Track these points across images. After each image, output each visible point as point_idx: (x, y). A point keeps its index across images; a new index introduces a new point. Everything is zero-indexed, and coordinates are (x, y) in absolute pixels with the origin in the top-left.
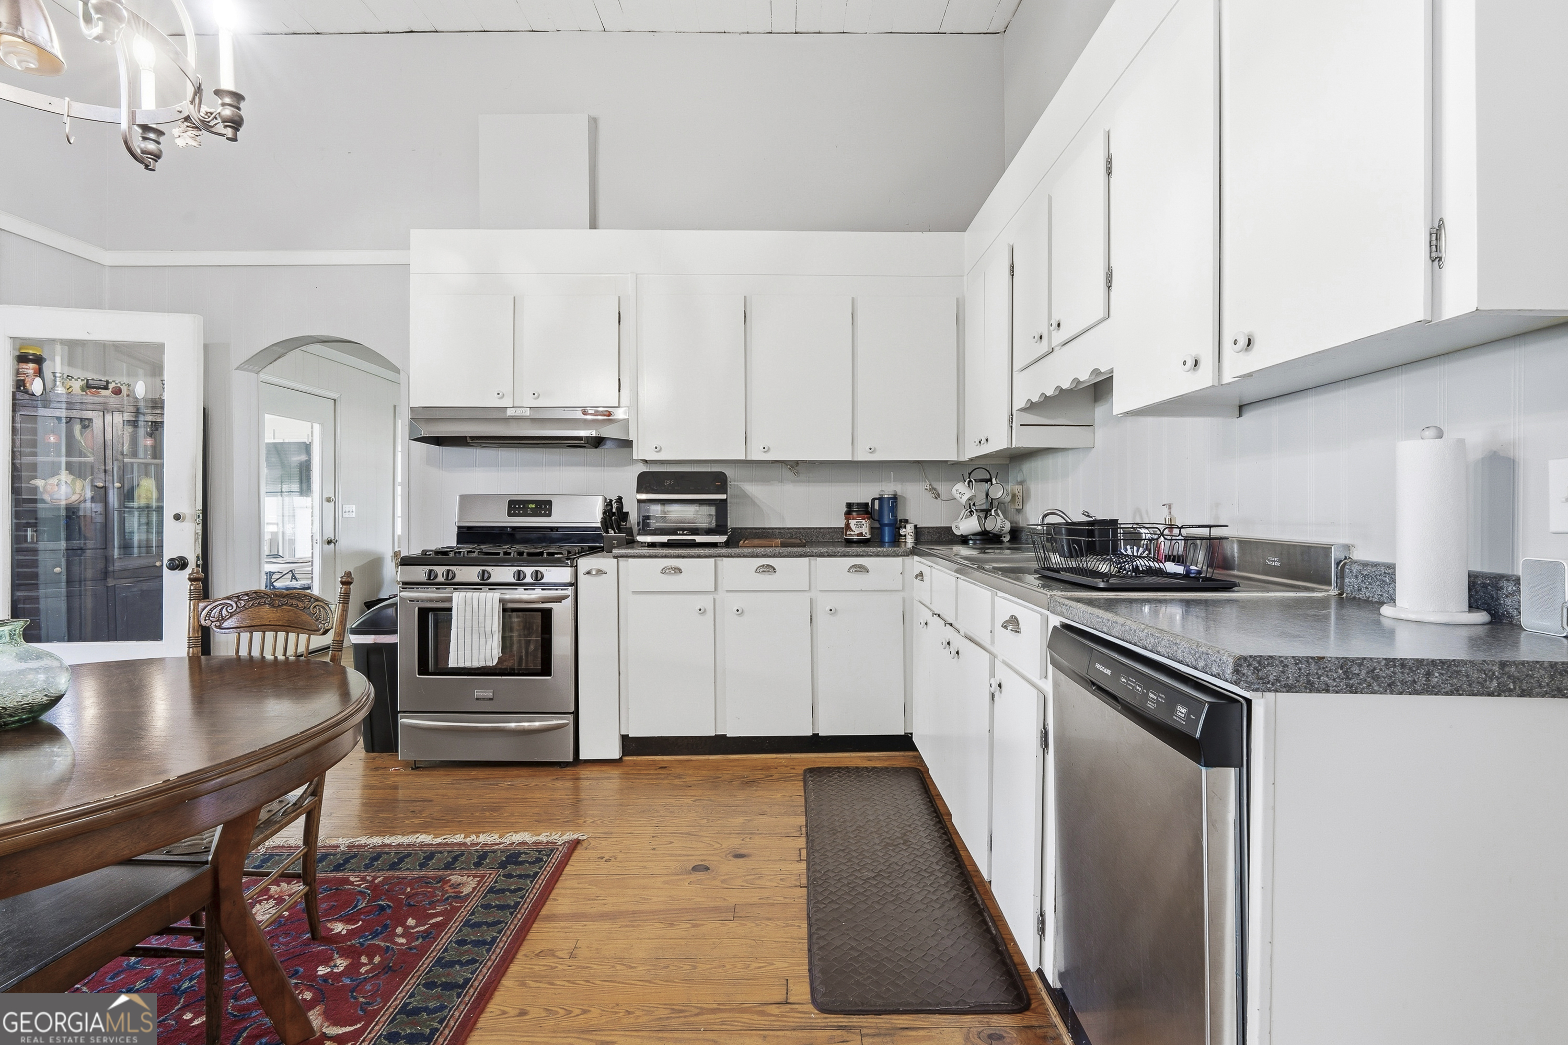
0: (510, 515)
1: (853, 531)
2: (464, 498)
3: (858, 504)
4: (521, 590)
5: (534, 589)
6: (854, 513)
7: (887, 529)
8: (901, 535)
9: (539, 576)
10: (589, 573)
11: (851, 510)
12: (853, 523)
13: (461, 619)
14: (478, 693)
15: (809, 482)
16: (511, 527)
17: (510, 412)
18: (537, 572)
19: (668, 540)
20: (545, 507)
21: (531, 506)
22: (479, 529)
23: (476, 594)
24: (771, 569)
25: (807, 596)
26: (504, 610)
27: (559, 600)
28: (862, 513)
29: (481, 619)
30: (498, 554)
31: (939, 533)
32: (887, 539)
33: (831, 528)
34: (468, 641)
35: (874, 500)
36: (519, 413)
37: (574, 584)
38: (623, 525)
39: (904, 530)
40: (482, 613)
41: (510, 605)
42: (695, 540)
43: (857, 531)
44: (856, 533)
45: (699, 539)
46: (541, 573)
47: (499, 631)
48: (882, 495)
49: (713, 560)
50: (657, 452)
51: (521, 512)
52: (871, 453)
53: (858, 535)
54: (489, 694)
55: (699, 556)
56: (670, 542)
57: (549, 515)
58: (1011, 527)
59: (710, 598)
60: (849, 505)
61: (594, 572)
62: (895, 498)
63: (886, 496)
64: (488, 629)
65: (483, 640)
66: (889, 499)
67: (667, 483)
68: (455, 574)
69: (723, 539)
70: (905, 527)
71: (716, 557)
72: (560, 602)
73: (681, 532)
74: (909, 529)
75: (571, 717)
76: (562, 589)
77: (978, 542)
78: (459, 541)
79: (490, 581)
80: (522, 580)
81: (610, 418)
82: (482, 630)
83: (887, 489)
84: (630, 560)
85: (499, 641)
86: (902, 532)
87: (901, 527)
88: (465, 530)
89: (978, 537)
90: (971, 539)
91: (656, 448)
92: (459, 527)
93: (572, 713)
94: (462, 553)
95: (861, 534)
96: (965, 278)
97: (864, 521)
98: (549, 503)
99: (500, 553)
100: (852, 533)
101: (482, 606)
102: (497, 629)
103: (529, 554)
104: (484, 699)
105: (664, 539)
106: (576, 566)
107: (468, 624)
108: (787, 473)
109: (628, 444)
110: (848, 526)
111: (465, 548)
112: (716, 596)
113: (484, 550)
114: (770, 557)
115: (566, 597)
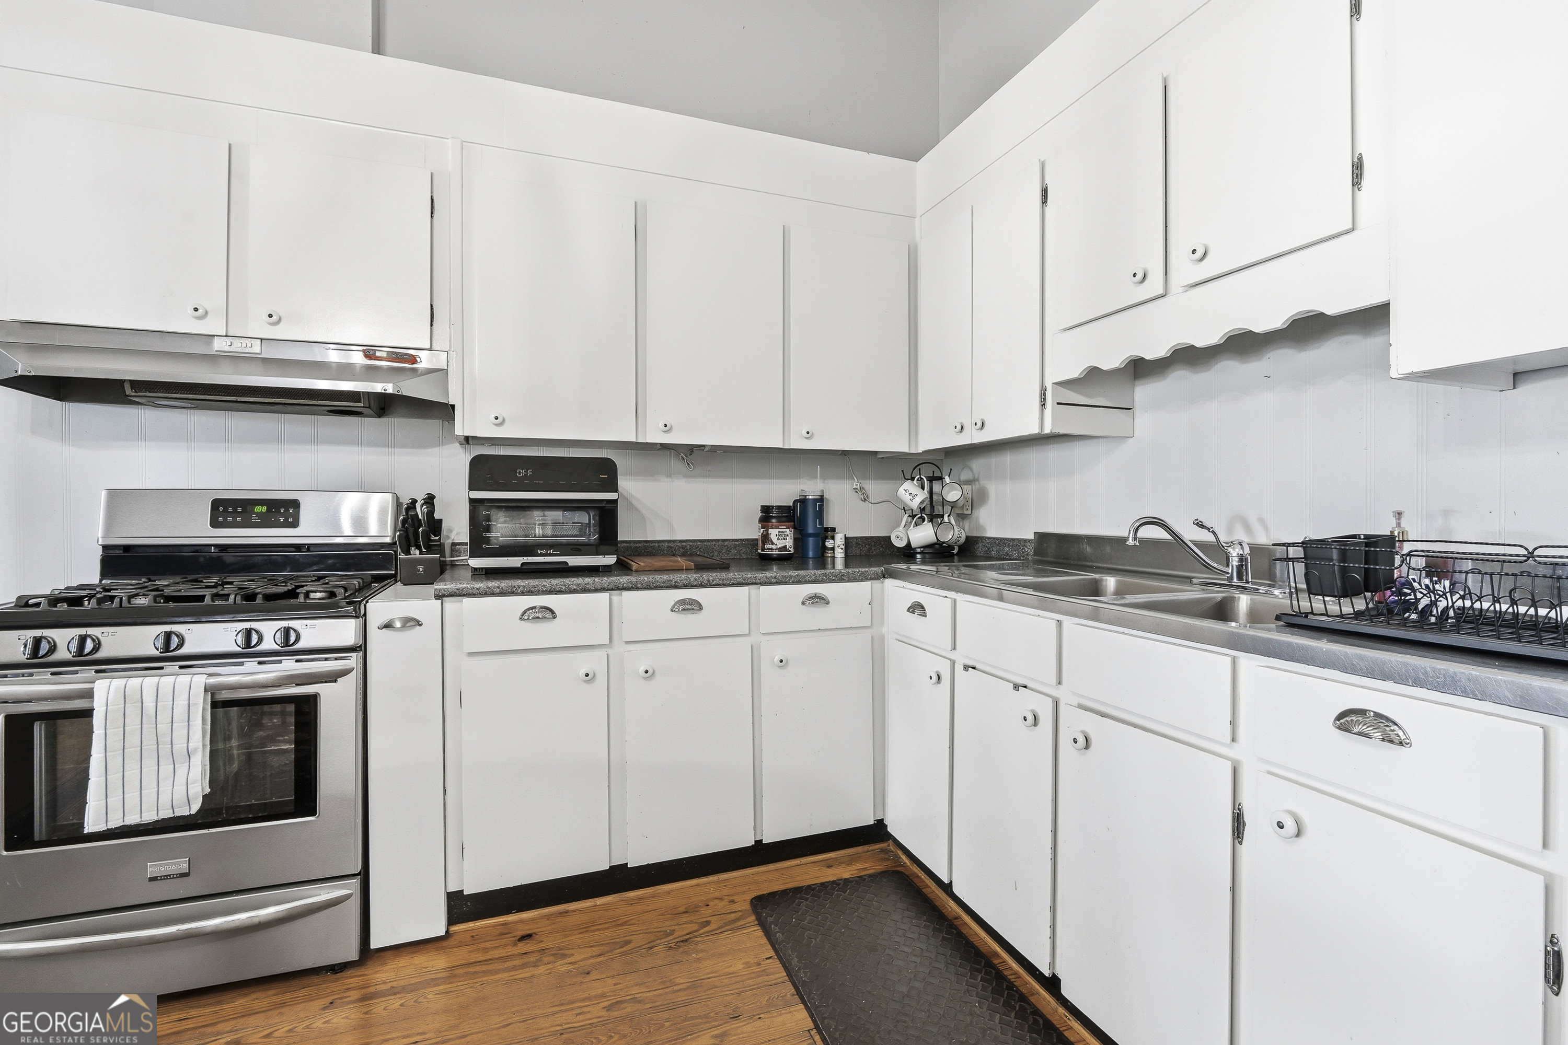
0: (215, 524)
1: (773, 543)
2: (114, 494)
3: (778, 507)
4: (251, 665)
5: (280, 662)
6: (774, 521)
7: (811, 540)
8: (828, 549)
9: (293, 638)
10: (388, 626)
11: (767, 515)
12: (773, 533)
13: (115, 733)
14: (153, 869)
15: (706, 477)
16: (216, 546)
17: (219, 345)
18: (287, 631)
19: (523, 564)
20: (287, 510)
21: (258, 509)
22: (148, 550)
23: (150, 682)
24: (693, 606)
25: (746, 642)
26: (215, 705)
27: (332, 677)
28: (784, 519)
29: (164, 727)
30: (201, 598)
31: (869, 545)
32: (811, 554)
33: (737, 540)
34: (132, 773)
35: (795, 502)
36: (238, 346)
37: (361, 648)
38: (435, 541)
39: (831, 541)
40: (164, 717)
41: (225, 695)
42: (566, 563)
43: (780, 544)
44: (779, 546)
45: (574, 561)
46: (295, 631)
47: (204, 745)
48: (806, 496)
49: (605, 596)
50: (496, 425)
51: (239, 519)
52: (807, 438)
53: (780, 549)
54: (181, 865)
55: (585, 590)
56: (525, 567)
57: (295, 525)
58: (966, 536)
59: (601, 654)
60: (766, 510)
61: (398, 624)
62: (821, 500)
63: (810, 497)
64: (179, 746)
65: (166, 768)
66: (815, 501)
67: (521, 473)
68: (99, 643)
69: (610, 560)
70: (833, 538)
71: (612, 590)
72: (335, 681)
73: (544, 552)
74: (839, 539)
75: (355, 883)
76: (336, 659)
77: (927, 556)
78: (104, 574)
79: (183, 651)
80: (253, 647)
81: (415, 366)
82: (165, 749)
83: (811, 488)
84: (466, 600)
85: (204, 766)
86: (829, 544)
87: (826, 538)
88: (119, 552)
89: (927, 550)
90: (919, 553)
91: (497, 418)
92: (105, 548)
93: (359, 874)
94: (117, 600)
95: (784, 548)
96: (917, 220)
97: (788, 530)
98: (295, 504)
99: (204, 596)
100: (774, 547)
101: (165, 702)
102: (200, 744)
103: (268, 598)
104: (167, 877)
105: (515, 562)
106: (365, 615)
107: (133, 740)
108: (676, 464)
109: (446, 411)
110: (766, 538)
111: (123, 588)
112: (610, 651)
113: (167, 591)
114: (696, 586)
115: (344, 673)
